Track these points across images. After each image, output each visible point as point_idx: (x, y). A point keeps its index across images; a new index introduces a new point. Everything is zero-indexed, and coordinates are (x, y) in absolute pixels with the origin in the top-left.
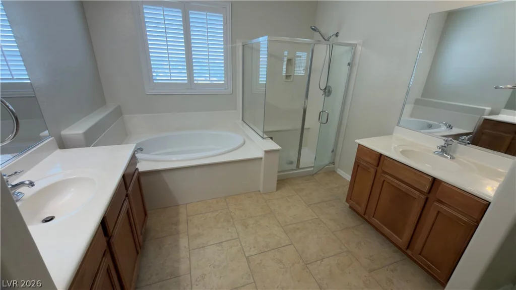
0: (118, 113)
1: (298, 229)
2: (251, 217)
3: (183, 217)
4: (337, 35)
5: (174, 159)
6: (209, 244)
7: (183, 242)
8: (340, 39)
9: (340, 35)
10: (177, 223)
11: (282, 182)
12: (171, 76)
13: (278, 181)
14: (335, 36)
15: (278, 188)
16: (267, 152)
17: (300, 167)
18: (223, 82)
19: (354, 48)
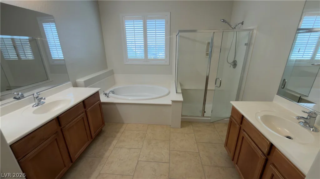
0: (112, 73)
1: (179, 155)
2: (155, 139)
3: (122, 130)
4: (242, 23)
5: (130, 99)
6: (125, 147)
7: (114, 142)
8: (244, 27)
9: (244, 23)
10: (117, 132)
11: (185, 122)
12: (136, 55)
13: (181, 122)
14: (241, 24)
15: (182, 126)
16: (173, 101)
17: (205, 116)
18: (164, 58)
19: (251, 32)
